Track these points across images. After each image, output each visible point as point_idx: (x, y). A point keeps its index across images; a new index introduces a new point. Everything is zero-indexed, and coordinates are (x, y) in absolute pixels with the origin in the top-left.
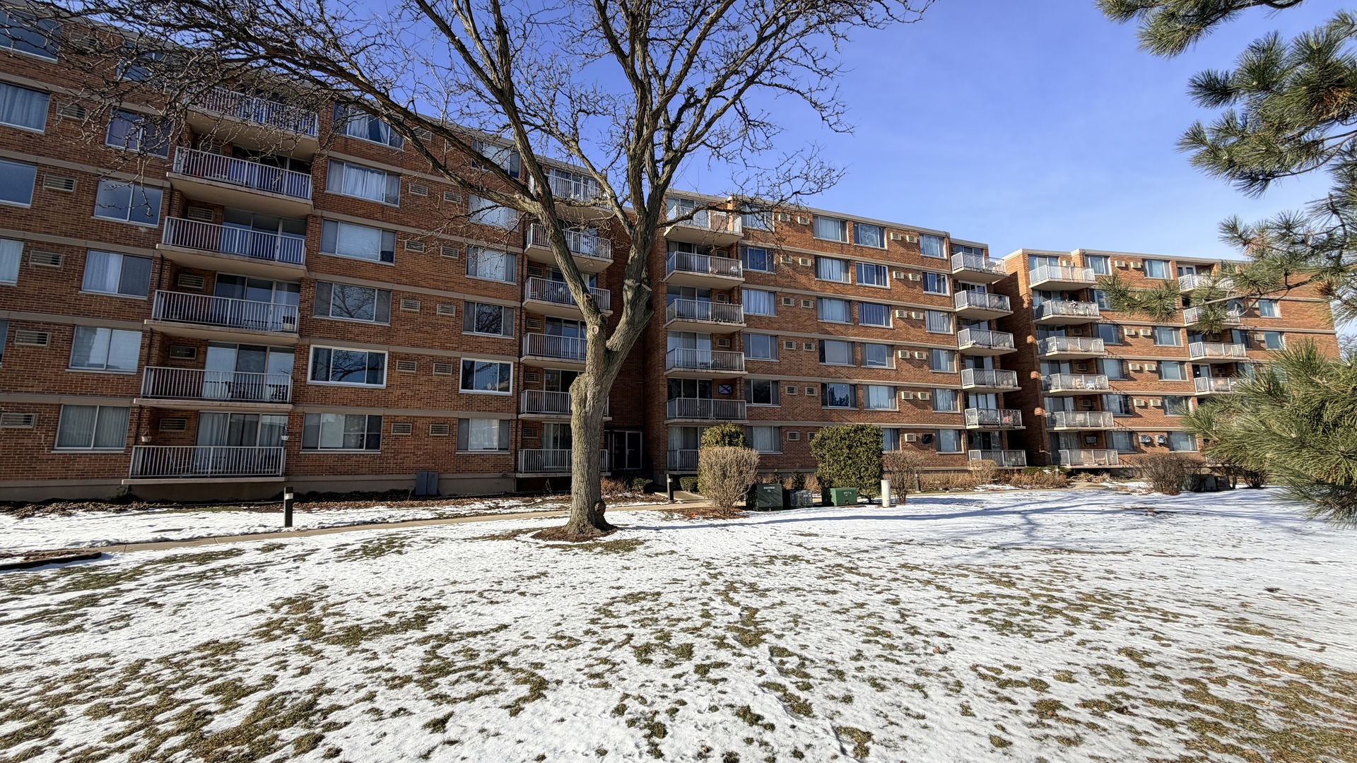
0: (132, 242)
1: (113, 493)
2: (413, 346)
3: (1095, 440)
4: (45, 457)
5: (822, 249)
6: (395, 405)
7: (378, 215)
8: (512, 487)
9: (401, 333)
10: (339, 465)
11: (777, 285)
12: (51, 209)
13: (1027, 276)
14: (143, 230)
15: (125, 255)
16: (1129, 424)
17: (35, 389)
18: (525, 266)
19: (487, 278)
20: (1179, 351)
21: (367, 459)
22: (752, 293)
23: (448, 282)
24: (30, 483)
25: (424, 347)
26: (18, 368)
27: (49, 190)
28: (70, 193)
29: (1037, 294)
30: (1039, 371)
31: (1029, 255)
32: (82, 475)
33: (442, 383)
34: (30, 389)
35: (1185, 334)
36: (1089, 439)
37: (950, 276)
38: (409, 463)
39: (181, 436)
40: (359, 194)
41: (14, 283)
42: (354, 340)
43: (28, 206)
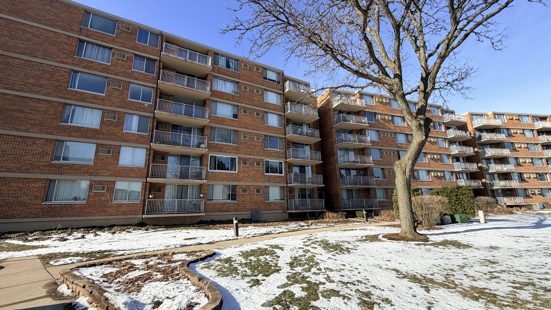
0: (142, 110)
1: (136, 222)
2: (247, 154)
3: (510, 192)
4: (109, 205)
5: (394, 112)
6: (241, 180)
7: (232, 99)
8: (287, 216)
9: (242, 149)
10: (222, 208)
11: (379, 128)
12: (113, 96)
13: (471, 123)
14: (146, 105)
15: (140, 116)
16: (524, 185)
17: (106, 175)
18: (285, 120)
19: (272, 125)
20: (539, 154)
21: (232, 205)
22: (369, 131)
23: (258, 127)
24: (104, 217)
25: (251, 155)
26: (99, 165)
27: (112, 88)
28: (119, 90)
29: (476, 131)
30: (482, 163)
31: (471, 114)
32: (124, 214)
33: (258, 170)
34: (104, 174)
35: (541, 146)
36: (508, 192)
37: (444, 123)
38: (248, 206)
39: (159, 195)
40: (224, 90)
41: (98, 128)
42: (225, 152)
43: (104, 95)
